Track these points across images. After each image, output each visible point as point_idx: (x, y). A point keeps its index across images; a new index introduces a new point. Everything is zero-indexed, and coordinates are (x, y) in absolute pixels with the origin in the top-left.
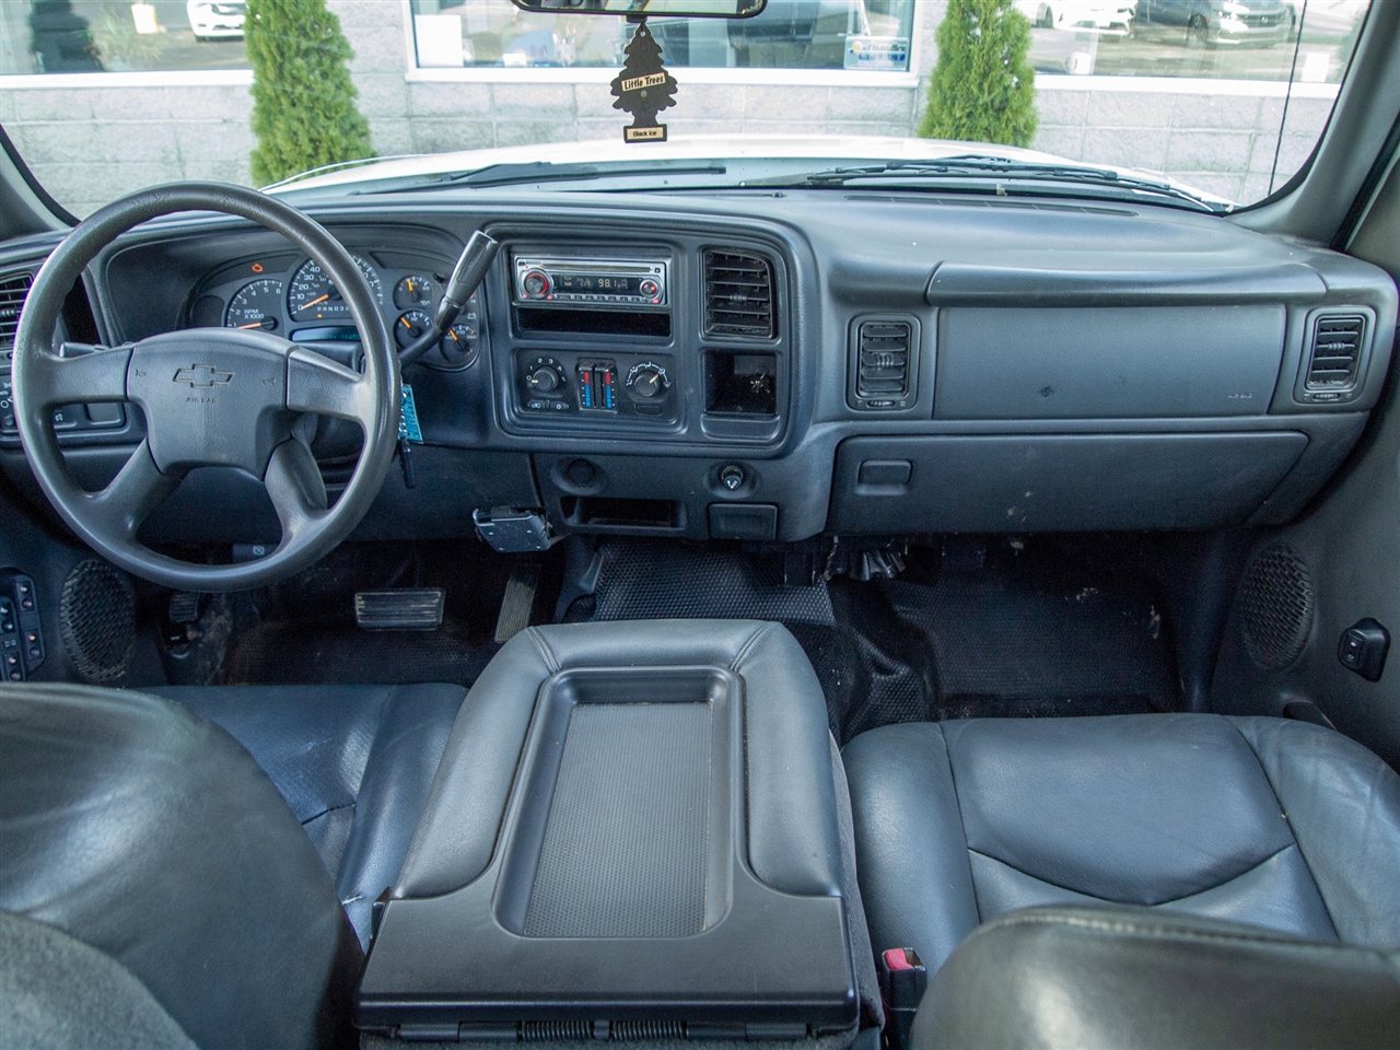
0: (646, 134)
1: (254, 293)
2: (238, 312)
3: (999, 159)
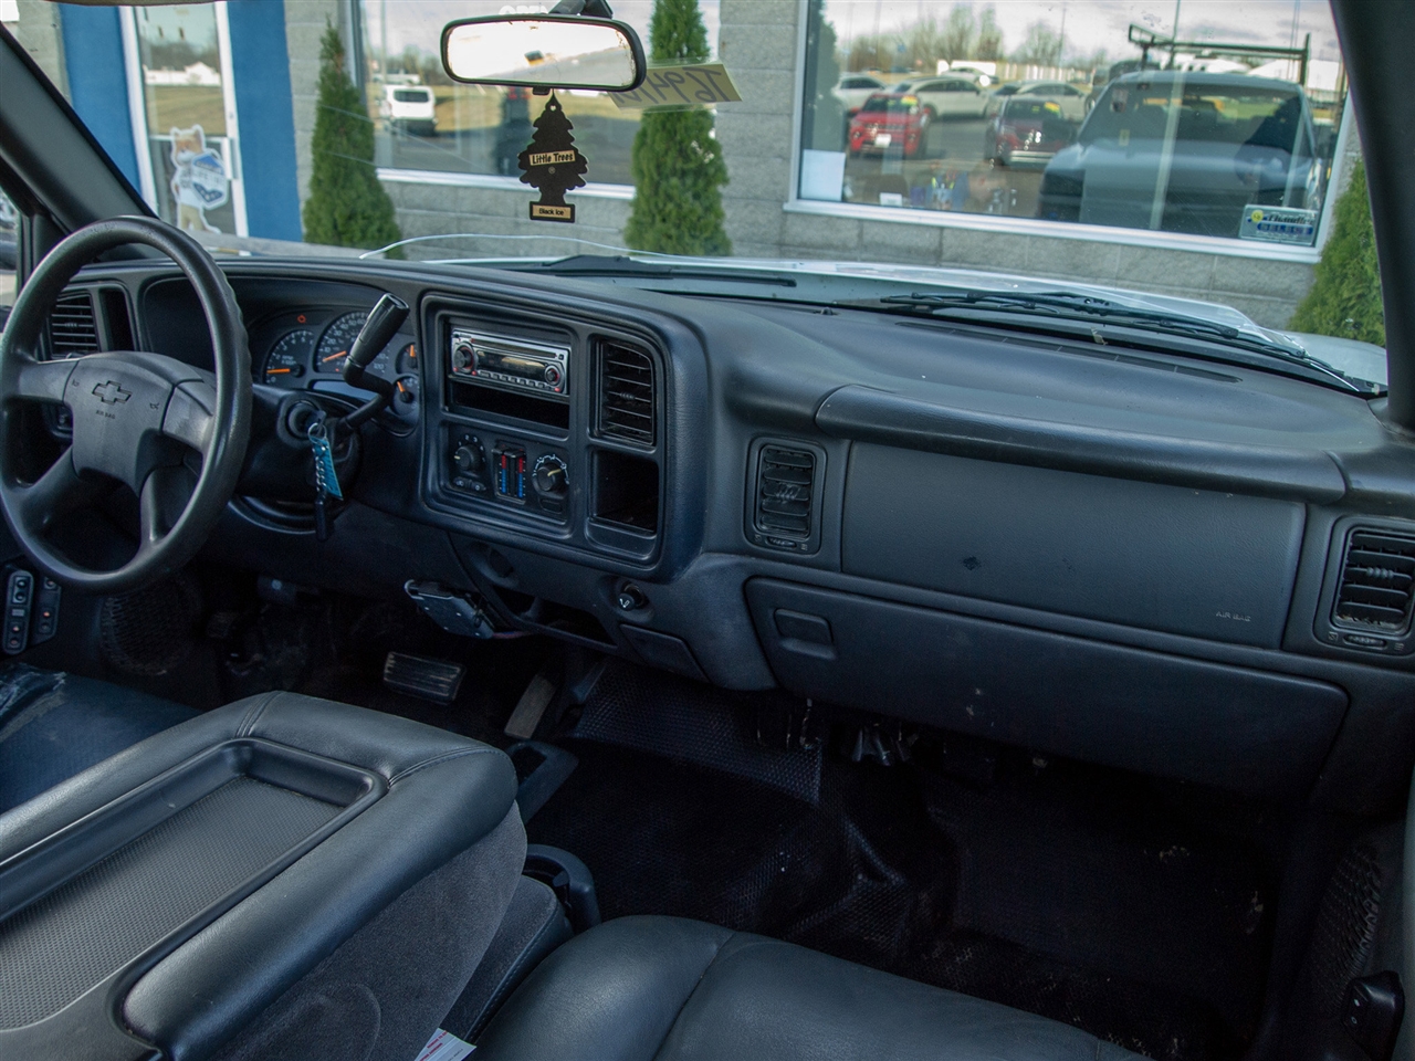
0: (552, 212)
1: (294, 342)
2: (278, 357)
3: (1096, 300)
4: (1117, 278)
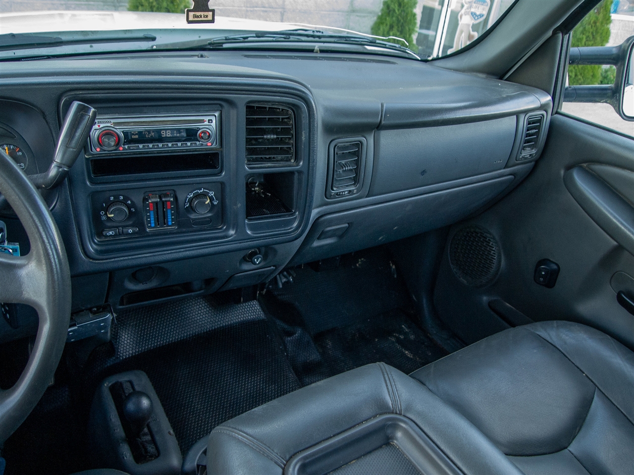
0: (201, 17)
3: (317, 32)
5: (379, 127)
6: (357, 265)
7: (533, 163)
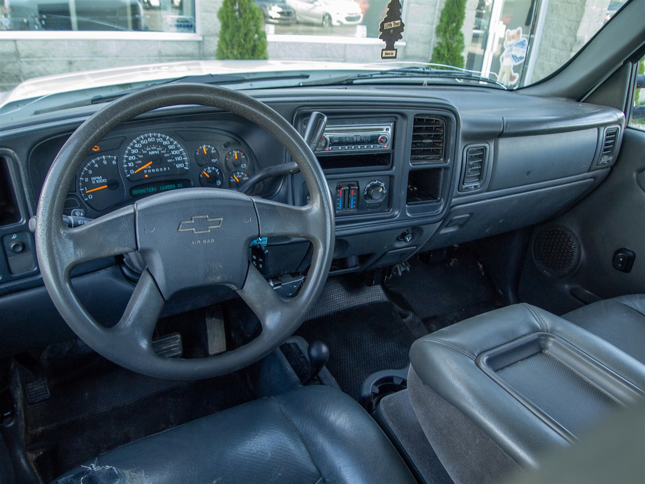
0: (389, 54)
1: (96, 166)
2: (87, 180)
4: (117, 56)
5: (501, 135)
6: (451, 264)
7: (609, 168)
